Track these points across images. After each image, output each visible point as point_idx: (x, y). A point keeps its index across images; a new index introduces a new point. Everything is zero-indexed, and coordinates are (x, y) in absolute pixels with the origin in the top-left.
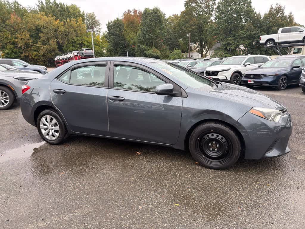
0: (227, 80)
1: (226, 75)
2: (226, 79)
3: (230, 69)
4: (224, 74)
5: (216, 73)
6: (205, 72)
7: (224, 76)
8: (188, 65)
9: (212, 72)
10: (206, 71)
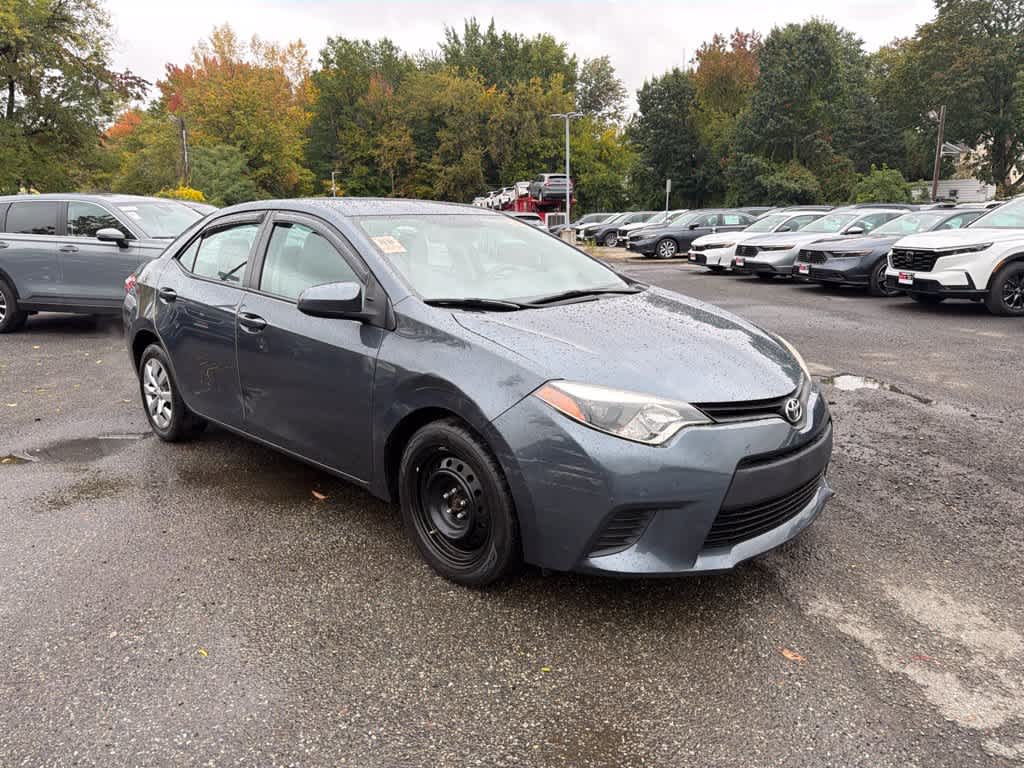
0: (974, 288)
1: (968, 267)
2: (966, 283)
3: (992, 244)
4: (959, 263)
5: (926, 259)
6: (891, 253)
7: (962, 270)
8: (855, 225)
9: (915, 255)
10: (895, 250)
